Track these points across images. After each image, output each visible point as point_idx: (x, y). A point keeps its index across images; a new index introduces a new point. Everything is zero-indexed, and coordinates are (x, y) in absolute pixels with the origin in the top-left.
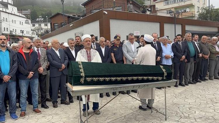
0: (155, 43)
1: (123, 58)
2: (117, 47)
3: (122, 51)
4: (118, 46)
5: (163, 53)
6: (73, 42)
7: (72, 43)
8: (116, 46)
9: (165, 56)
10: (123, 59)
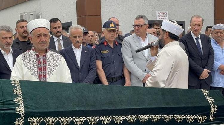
0: (197, 39)
1: (123, 71)
2: (110, 47)
3: (121, 56)
4: (112, 45)
5: (215, 62)
6: (8, 35)
7: (6, 38)
8: (108, 45)
9: (219, 68)
10: (123, 75)
